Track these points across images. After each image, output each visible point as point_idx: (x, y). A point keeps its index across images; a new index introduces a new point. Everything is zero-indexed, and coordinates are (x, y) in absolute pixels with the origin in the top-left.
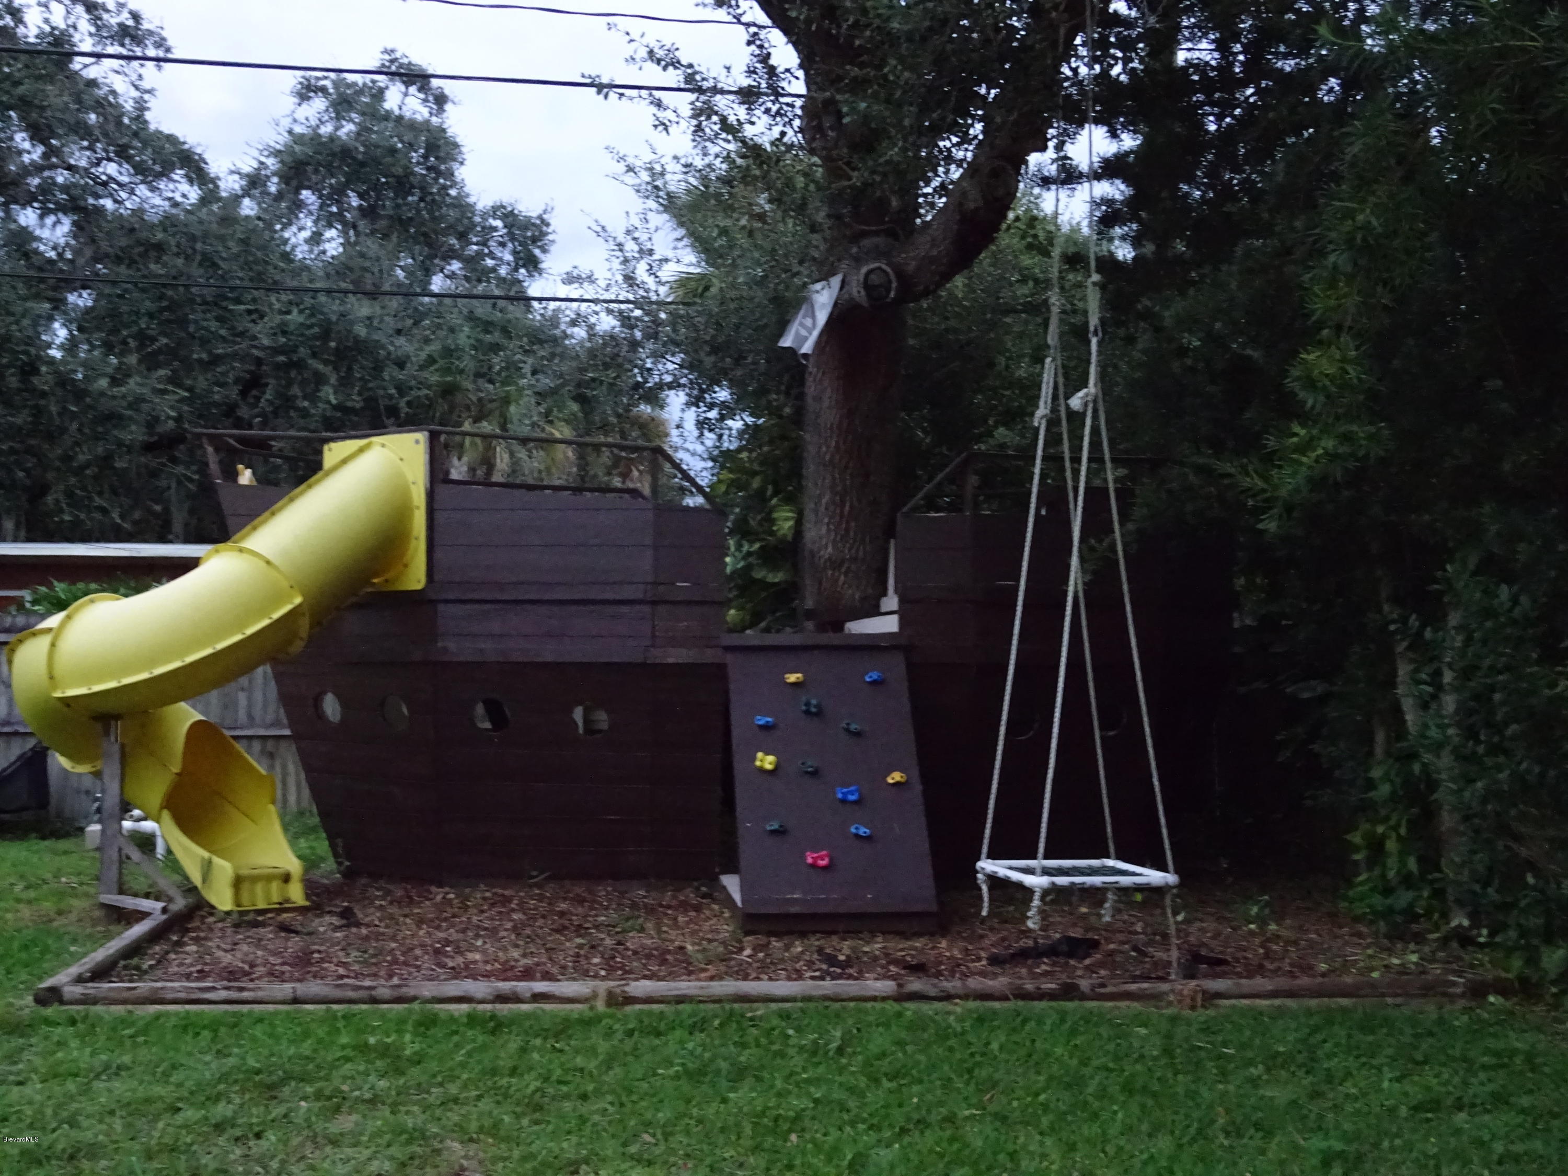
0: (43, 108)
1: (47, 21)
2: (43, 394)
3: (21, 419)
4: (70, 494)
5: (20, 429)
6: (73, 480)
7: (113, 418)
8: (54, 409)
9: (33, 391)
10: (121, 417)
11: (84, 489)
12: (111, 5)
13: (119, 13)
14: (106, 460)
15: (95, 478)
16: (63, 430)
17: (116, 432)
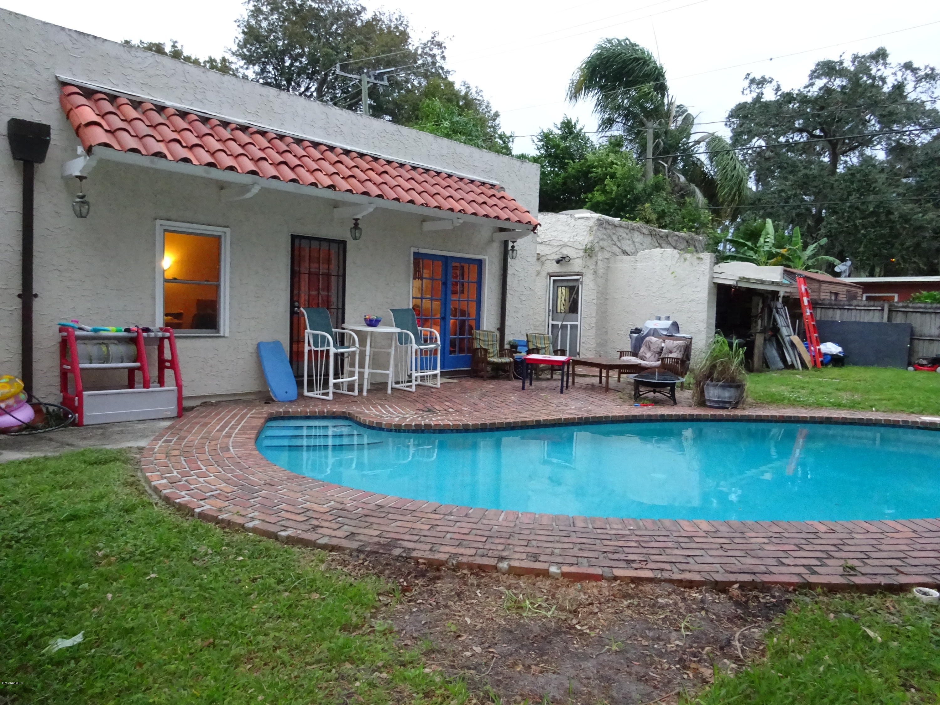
0: (897, 114)
1: (896, 80)
2: (894, 222)
3: (886, 231)
4: (903, 257)
5: (885, 235)
6: (904, 252)
7: (921, 228)
8: (898, 226)
9: (890, 220)
10: (924, 227)
11: (908, 255)
12: (922, 67)
13: (926, 69)
14: (918, 245)
15: (913, 251)
16: (901, 234)
17: (922, 233)
